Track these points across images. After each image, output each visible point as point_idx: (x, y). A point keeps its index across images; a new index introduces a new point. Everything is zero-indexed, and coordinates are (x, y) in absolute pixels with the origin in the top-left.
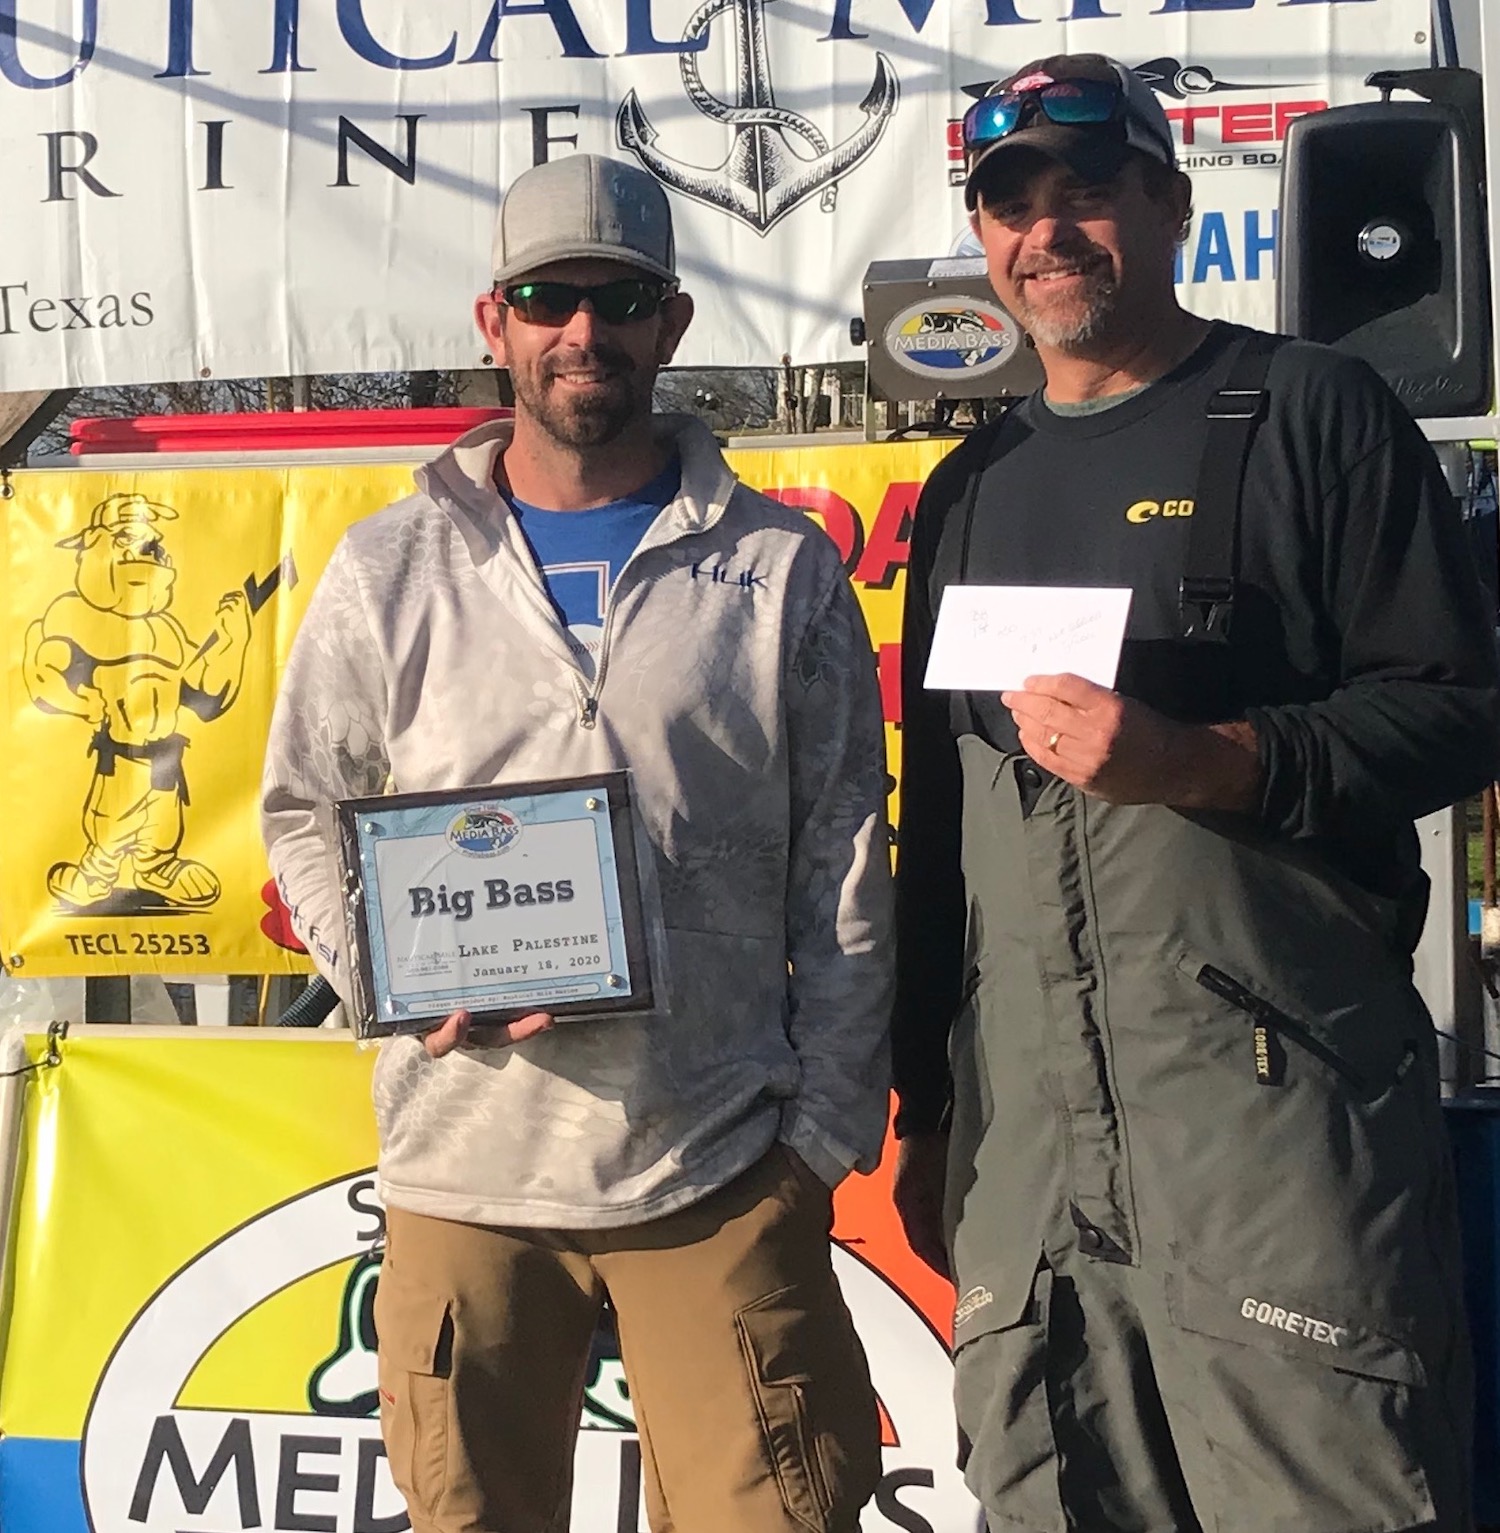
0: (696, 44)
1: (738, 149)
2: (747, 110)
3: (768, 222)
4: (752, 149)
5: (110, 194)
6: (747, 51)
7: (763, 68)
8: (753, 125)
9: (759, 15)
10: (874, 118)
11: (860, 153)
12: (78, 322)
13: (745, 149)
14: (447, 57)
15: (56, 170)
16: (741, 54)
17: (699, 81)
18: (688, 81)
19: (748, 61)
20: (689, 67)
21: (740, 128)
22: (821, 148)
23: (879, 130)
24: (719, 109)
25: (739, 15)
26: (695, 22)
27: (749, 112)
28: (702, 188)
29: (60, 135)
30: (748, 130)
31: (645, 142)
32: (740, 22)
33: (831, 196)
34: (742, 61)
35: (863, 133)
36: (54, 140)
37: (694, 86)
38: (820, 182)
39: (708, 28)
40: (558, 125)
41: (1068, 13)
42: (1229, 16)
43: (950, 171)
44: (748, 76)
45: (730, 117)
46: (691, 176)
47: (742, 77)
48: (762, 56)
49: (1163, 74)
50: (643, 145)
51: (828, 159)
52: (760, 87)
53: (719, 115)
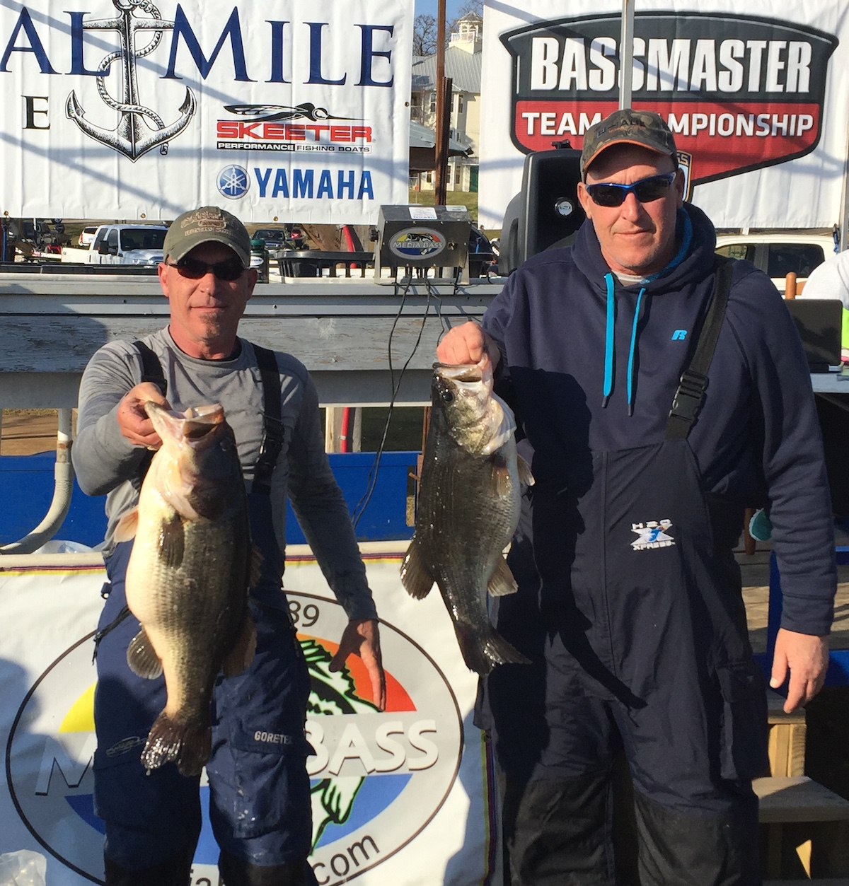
0: (104, 73)
1: (124, 123)
2: (128, 105)
3: (135, 157)
4: (129, 122)
6: (128, 79)
7: (135, 87)
8: (130, 112)
9: (134, 64)
10: (185, 115)
11: (178, 130)
13: (126, 123)
16: (125, 80)
17: (105, 90)
18: (100, 89)
19: (128, 83)
20: (100, 83)
21: (124, 113)
22: (161, 126)
23: (187, 121)
24: (114, 103)
25: (124, 62)
26: (104, 63)
27: (128, 106)
28: (105, 138)
30: (128, 114)
31: (79, 115)
32: (124, 65)
33: (165, 148)
34: (125, 83)
35: (180, 121)
37: (103, 92)
38: (160, 141)
39: (110, 66)
40: (38, 105)
41: (270, 79)
42: (335, 87)
43: (218, 142)
44: (128, 90)
45: (119, 108)
46: (100, 132)
47: (125, 90)
48: (134, 82)
49: (307, 110)
50: (78, 117)
51: (165, 131)
52: (133, 95)
53: (113, 106)
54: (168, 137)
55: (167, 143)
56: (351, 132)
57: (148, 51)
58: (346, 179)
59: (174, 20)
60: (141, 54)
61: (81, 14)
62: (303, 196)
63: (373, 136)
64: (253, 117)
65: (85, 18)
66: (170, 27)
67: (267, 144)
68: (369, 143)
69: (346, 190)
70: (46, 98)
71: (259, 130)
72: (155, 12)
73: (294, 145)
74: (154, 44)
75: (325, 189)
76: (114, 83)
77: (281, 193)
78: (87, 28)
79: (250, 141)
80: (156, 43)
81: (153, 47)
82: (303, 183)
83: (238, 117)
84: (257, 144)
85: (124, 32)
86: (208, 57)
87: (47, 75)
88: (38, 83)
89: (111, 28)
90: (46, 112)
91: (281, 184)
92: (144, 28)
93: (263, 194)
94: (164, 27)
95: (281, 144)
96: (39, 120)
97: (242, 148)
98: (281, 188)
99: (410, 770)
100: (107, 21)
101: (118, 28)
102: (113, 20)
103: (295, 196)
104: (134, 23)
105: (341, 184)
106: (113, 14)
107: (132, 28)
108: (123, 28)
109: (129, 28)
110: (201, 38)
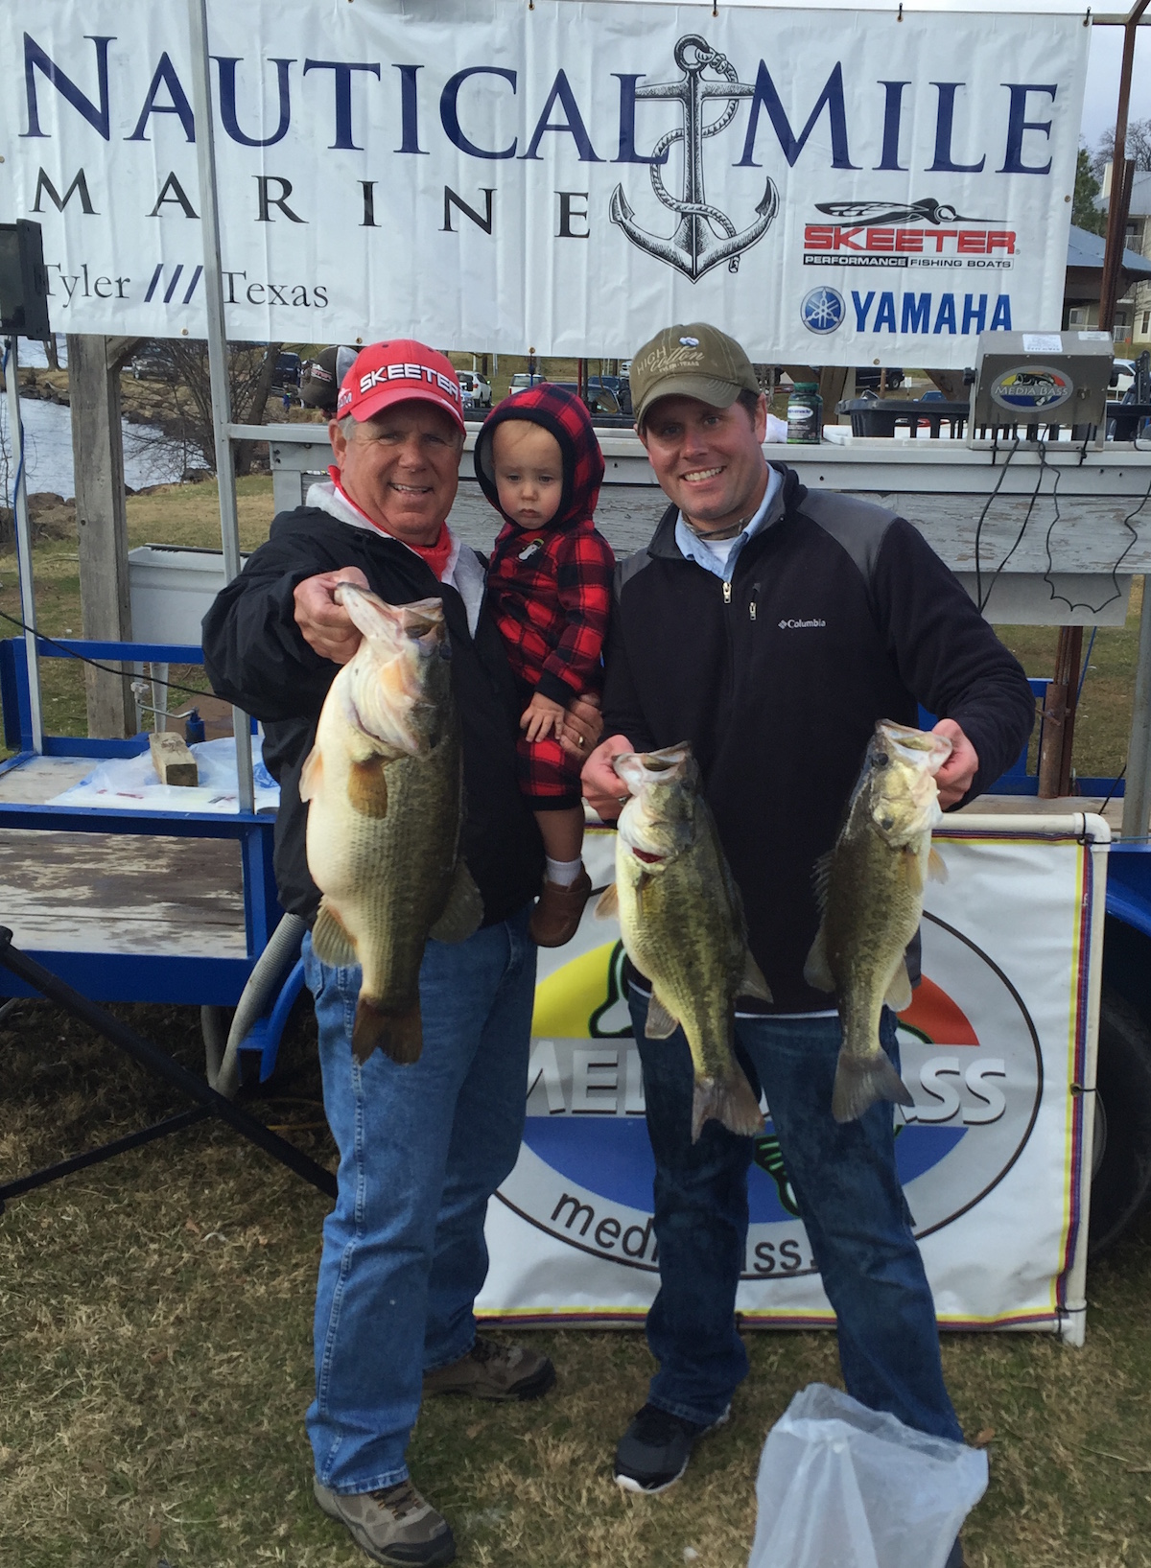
0: (659, 159)
1: (683, 228)
3: (697, 275)
4: (691, 228)
5: (300, 221)
6: (690, 167)
7: (700, 179)
8: (692, 214)
9: (699, 146)
10: (763, 217)
11: (754, 238)
12: (278, 301)
13: (687, 228)
14: (509, 154)
15: (264, 202)
16: (687, 168)
17: (661, 183)
18: (654, 183)
19: (691, 174)
20: (656, 173)
21: (684, 215)
22: (731, 233)
23: (766, 226)
24: (671, 202)
25: (687, 144)
26: (660, 145)
27: (690, 205)
28: (659, 250)
29: (266, 179)
30: (689, 217)
31: (626, 218)
32: (687, 149)
33: (736, 263)
34: (687, 172)
35: (756, 226)
36: (263, 182)
37: (658, 186)
38: (729, 253)
39: (668, 150)
40: (575, 204)
41: (879, 165)
42: (968, 176)
43: (805, 255)
44: (690, 183)
45: (678, 208)
46: (653, 242)
47: (686, 183)
48: (699, 172)
49: (928, 208)
50: (624, 220)
51: (736, 240)
52: (697, 190)
53: (671, 205)
54: (739, 248)
55: (738, 256)
56: (986, 239)
57: (718, 126)
58: (975, 307)
59: (754, 83)
60: (709, 132)
61: (634, 77)
62: (915, 330)
63: (1017, 245)
64: (853, 220)
65: (639, 82)
66: (749, 93)
67: (870, 258)
68: (1011, 256)
69: (974, 322)
70: (586, 195)
71: (861, 239)
72: (729, 71)
73: (907, 258)
74: (727, 117)
75: (946, 320)
76: (673, 174)
77: (885, 326)
78: (640, 96)
79: (849, 254)
80: (730, 116)
81: (725, 121)
82: (916, 311)
83: (834, 219)
84: (858, 257)
85: (688, 103)
86: (797, 135)
87: (586, 164)
88: (578, 175)
89: (672, 96)
90: (585, 214)
91: (886, 314)
92: (714, 95)
93: (861, 327)
94: (741, 94)
95: (889, 258)
96: (577, 225)
97: (836, 264)
98: (885, 319)
99: (965, 1122)
100: (667, 86)
101: (679, 95)
102: (675, 85)
103: (904, 330)
104: (702, 87)
105: (968, 314)
106: (675, 76)
107: (699, 95)
108: (688, 97)
109: (696, 95)
110: (790, 109)
